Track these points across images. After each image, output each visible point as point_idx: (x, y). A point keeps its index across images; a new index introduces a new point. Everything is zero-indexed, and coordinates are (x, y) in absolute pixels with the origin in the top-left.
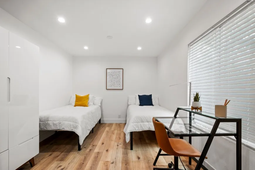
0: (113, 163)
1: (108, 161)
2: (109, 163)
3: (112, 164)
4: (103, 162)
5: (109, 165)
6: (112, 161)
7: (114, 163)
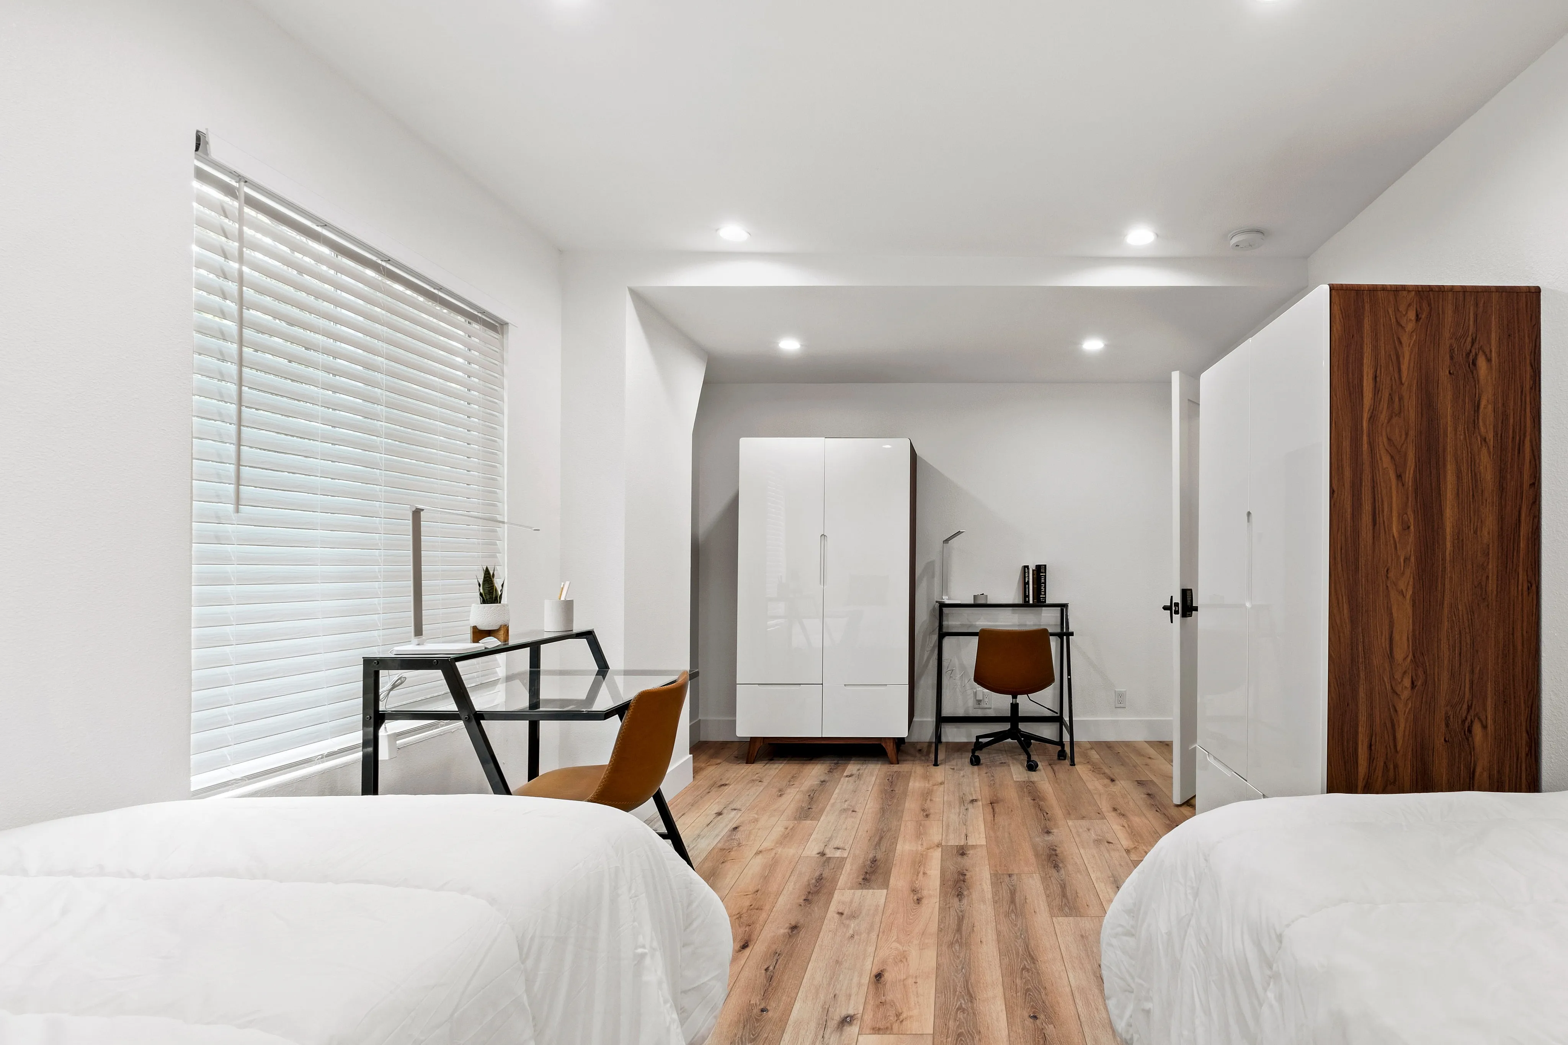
0: (846, 1021)
1: (877, 1030)
2: (868, 1017)
3: (851, 1012)
4: (913, 1026)
5: (869, 1007)
6: (854, 1029)
7: (837, 1018)
